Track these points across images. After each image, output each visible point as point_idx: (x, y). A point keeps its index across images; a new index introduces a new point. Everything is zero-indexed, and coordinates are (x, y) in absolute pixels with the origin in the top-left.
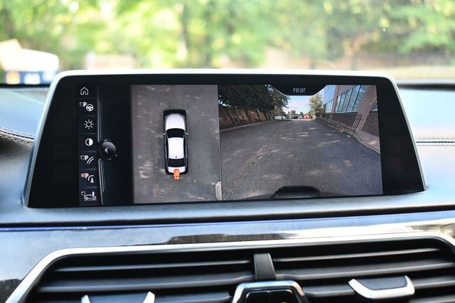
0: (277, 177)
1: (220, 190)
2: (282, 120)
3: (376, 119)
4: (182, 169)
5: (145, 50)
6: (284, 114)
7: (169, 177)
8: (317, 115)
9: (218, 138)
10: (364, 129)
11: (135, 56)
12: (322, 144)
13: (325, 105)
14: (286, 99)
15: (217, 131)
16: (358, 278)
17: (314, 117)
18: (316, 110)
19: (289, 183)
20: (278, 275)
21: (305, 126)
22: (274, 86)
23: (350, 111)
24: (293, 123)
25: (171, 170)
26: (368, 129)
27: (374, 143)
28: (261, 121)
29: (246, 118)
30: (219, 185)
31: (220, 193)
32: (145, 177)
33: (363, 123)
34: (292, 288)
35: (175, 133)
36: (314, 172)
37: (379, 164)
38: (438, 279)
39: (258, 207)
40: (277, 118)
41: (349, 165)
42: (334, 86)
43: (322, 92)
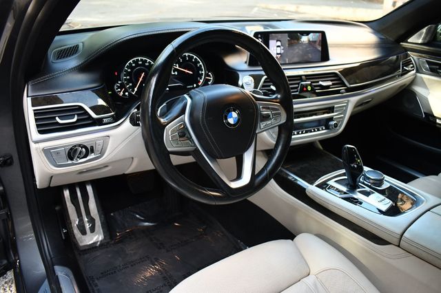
12: (309, 49)
13: (310, 39)
16: (320, 81)
21: (306, 44)
23: (315, 40)
24: (303, 44)
26: (319, 45)
28: (296, 43)
30: (287, 59)
37: (321, 54)
40: (300, 42)
43: (310, 35)
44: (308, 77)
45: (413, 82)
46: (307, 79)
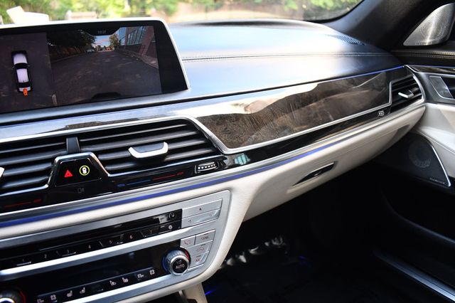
0: (92, 88)
1: (55, 99)
2: (92, 52)
3: (155, 47)
4: (29, 89)
5: (104, 7)
6: (93, 48)
7: (20, 94)
8: (115, 47)
9: (50, 67)
10: (147, 54)
11: (97, 11)
12: (120, 66)
13: (120, 41)
14: (93, 39)
15: (49, 63)
16: (133, 146)
17: (114, 49)
18: (114, 44)
19: (101, 91)
20: (83, 149)
21: (107, 55)
22: (84, 30)
23: (137, 43)
24: (99, 53)
25: (21, 89)
26: (149, 53)
27: (154, 62)
28: (77, 53)
29: (68, 53)
30: (54, 96)
31: (56, 101)
32: (4, 95)
33: (146, 50)
34: (90, 157)
35: (21, 66)
36: (117, 83)
37: (158, 75)
38: (186, 142)
39: (72, 109)
40: (88, 51)
41: (140, 77)
42: (125, 28)
43: (117, 32)
44: (87, 139)
45: (422, 120)
46: (82, 144)
